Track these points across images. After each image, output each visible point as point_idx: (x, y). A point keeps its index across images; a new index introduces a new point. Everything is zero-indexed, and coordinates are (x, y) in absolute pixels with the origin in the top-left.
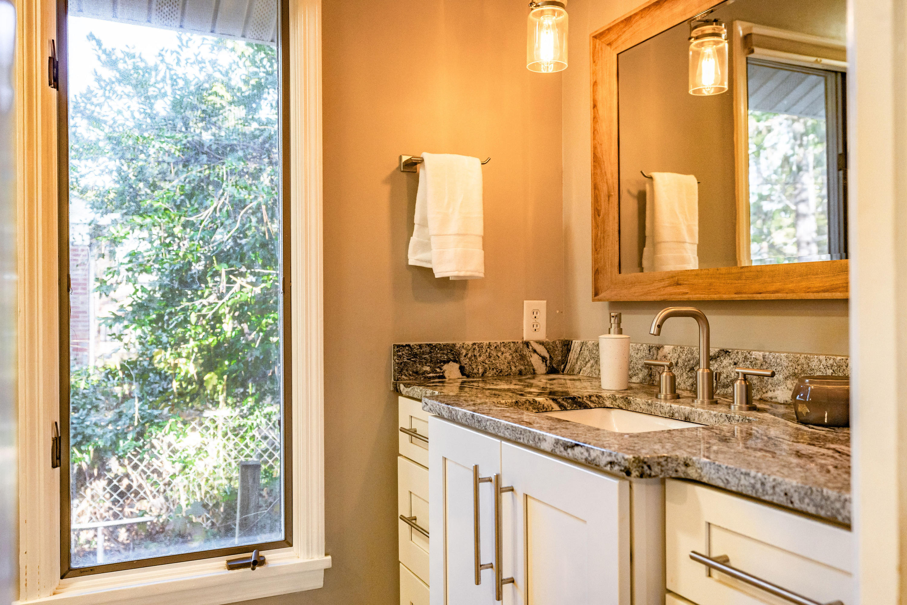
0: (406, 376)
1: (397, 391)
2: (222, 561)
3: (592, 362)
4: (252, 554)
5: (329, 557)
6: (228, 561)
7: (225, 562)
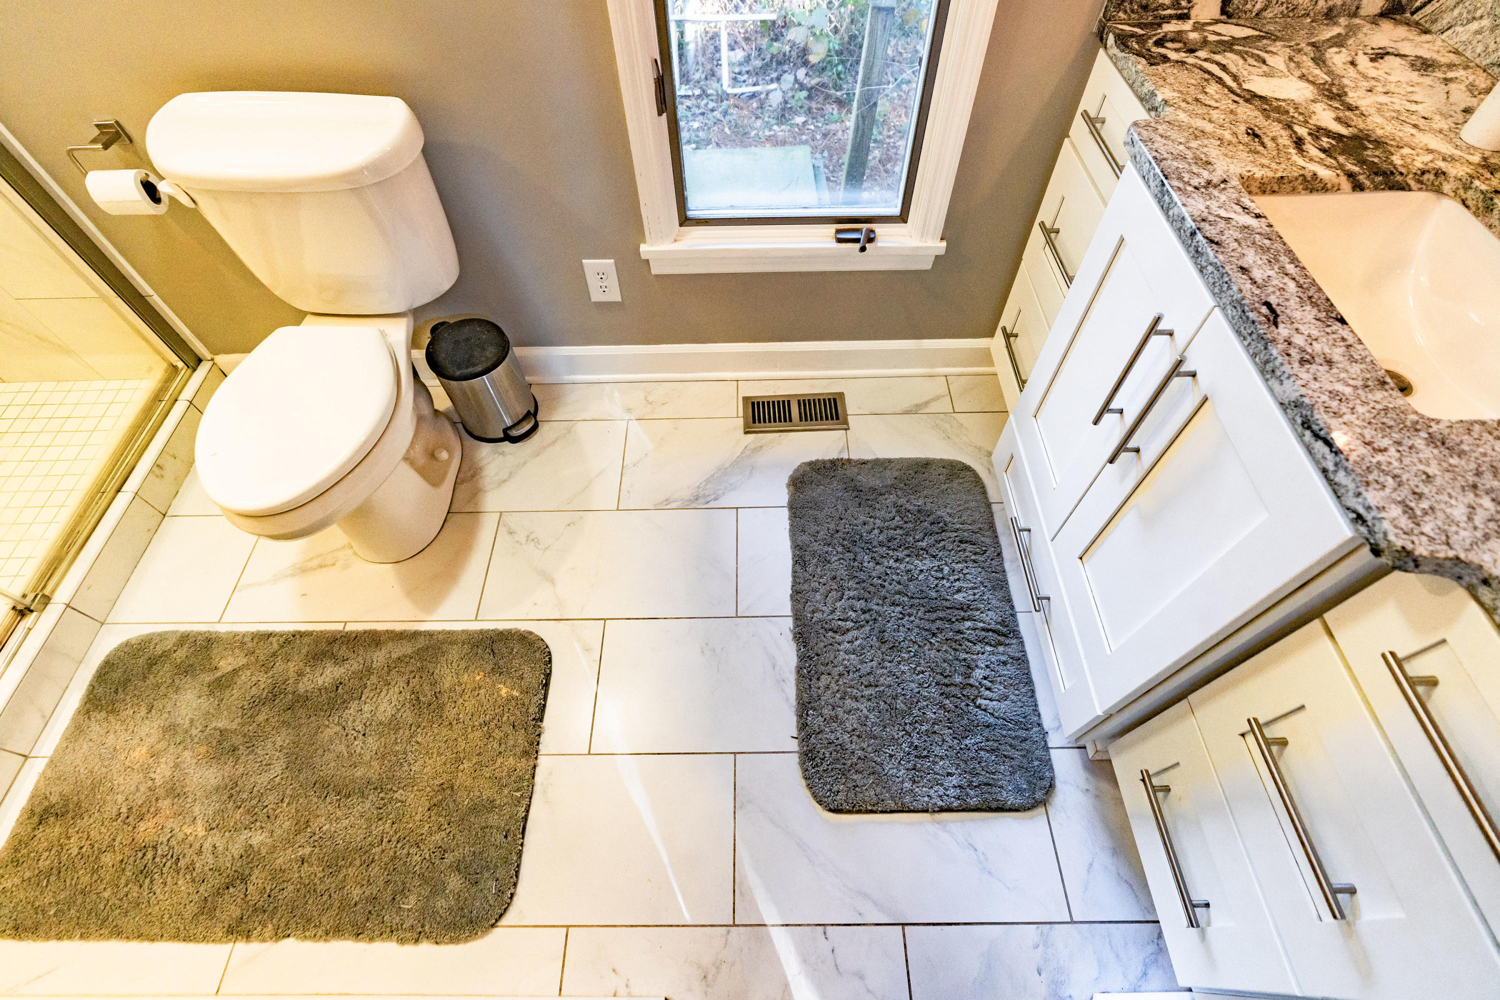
0: (1125, 12)
1: (1101, 39)
2: (832, 228)
3: (1486, 22)
4: (864, 226)
5: (944, 244)
6: (838, 231)
7: (834, 231)
